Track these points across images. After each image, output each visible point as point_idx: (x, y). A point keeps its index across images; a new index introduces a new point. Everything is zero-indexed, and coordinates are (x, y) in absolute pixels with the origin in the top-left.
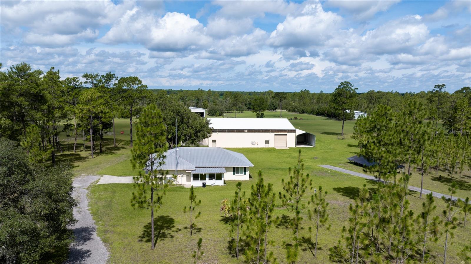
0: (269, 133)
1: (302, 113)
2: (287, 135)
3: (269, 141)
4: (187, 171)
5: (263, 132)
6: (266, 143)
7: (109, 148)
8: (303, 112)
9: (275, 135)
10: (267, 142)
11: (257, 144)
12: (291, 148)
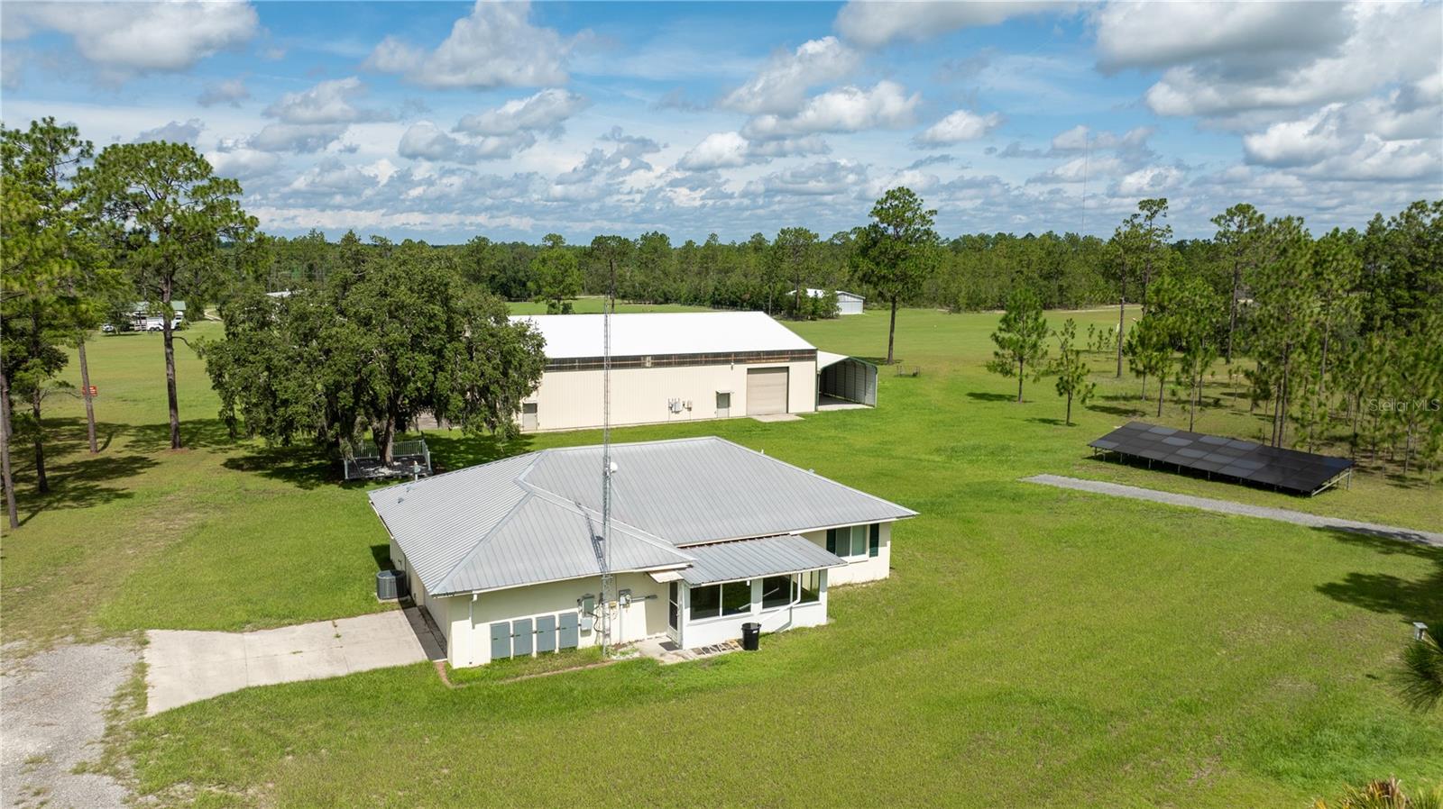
0: (728, 367)
2: (787, 369)
3: (728, 395)
5: (707, 363)
6: (718, 405)
7: (68, 467)
9: (749, 371)
10: (723, 399)
11: (690, 409)
12: (799, 417)
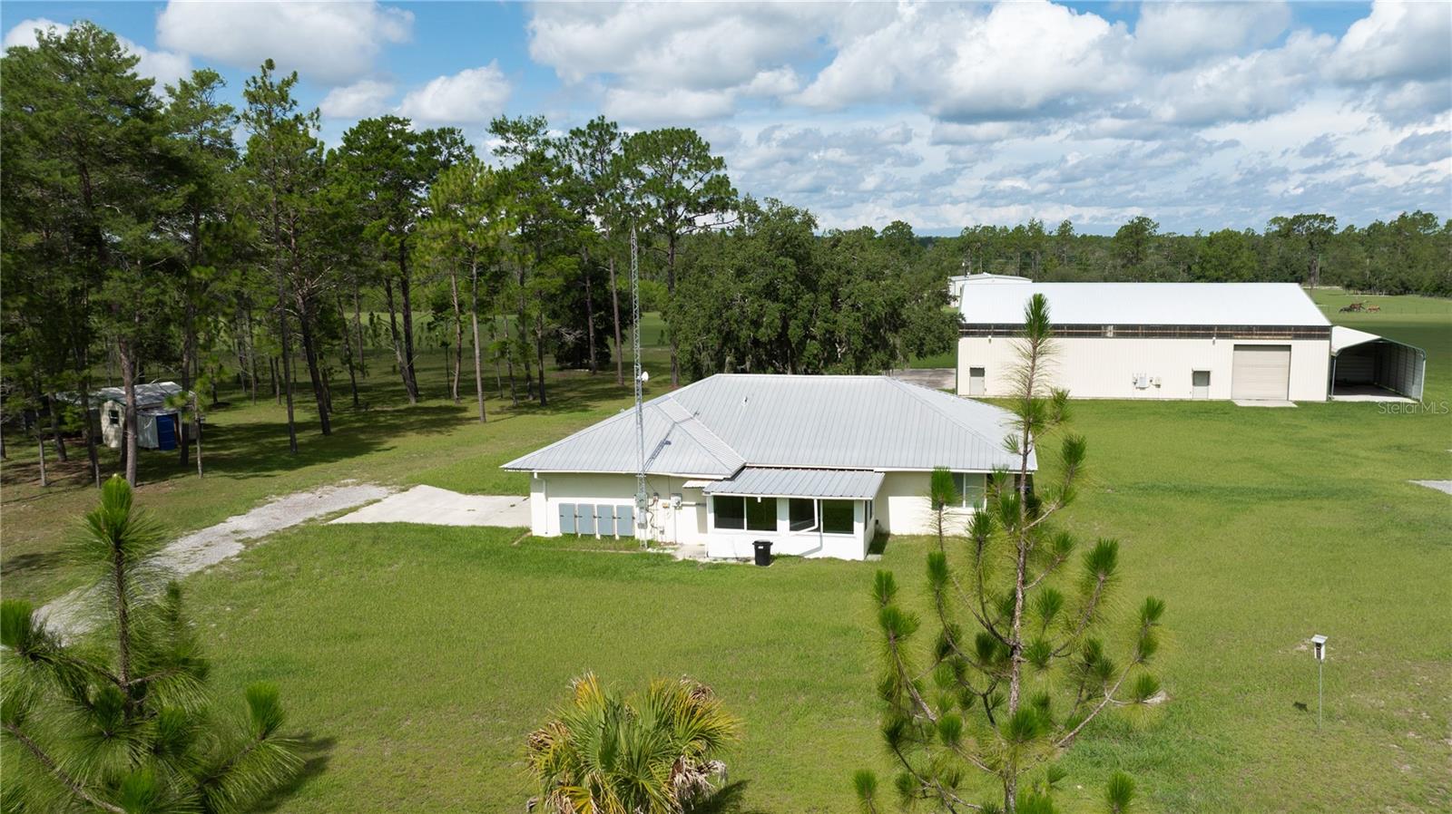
0: (1209, 341)
1: (1401, 294)
2: (1288, 348)
3: (1208, 373)
4: (689, 484)
5: (1181, 335)
6: (1194, 384)
8: (1405, 289)
9: (1237, 347)
10: (1201, 377)
11: (1158, 386)
12: (1303, 405)
